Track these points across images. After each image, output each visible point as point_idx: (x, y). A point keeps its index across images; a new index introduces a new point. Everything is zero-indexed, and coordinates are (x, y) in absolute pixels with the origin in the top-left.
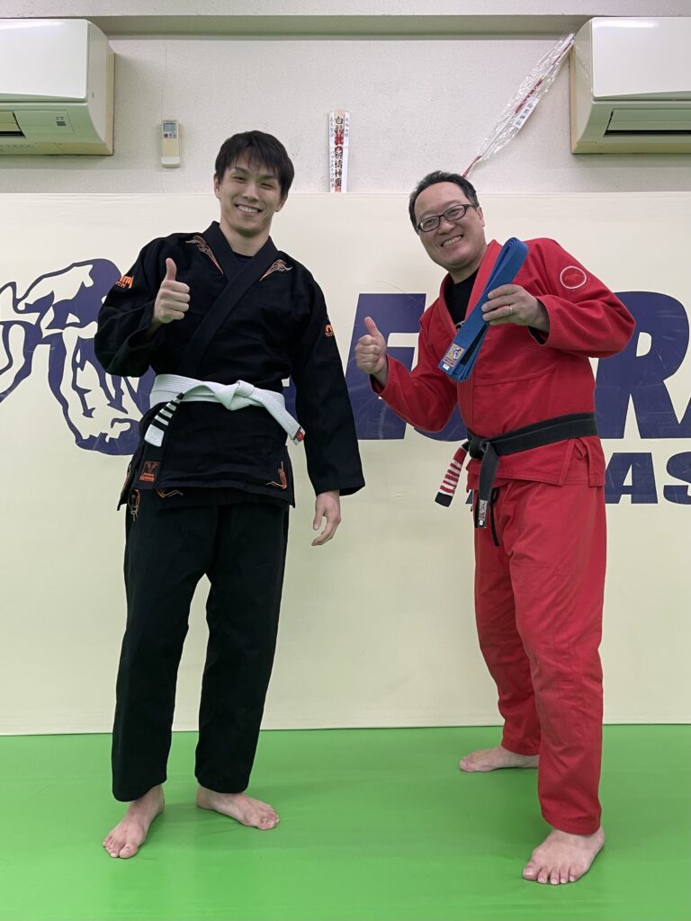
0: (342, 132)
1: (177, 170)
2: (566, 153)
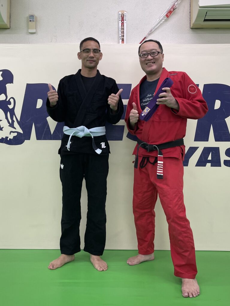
1: (35, 34)
2: (188, 28)
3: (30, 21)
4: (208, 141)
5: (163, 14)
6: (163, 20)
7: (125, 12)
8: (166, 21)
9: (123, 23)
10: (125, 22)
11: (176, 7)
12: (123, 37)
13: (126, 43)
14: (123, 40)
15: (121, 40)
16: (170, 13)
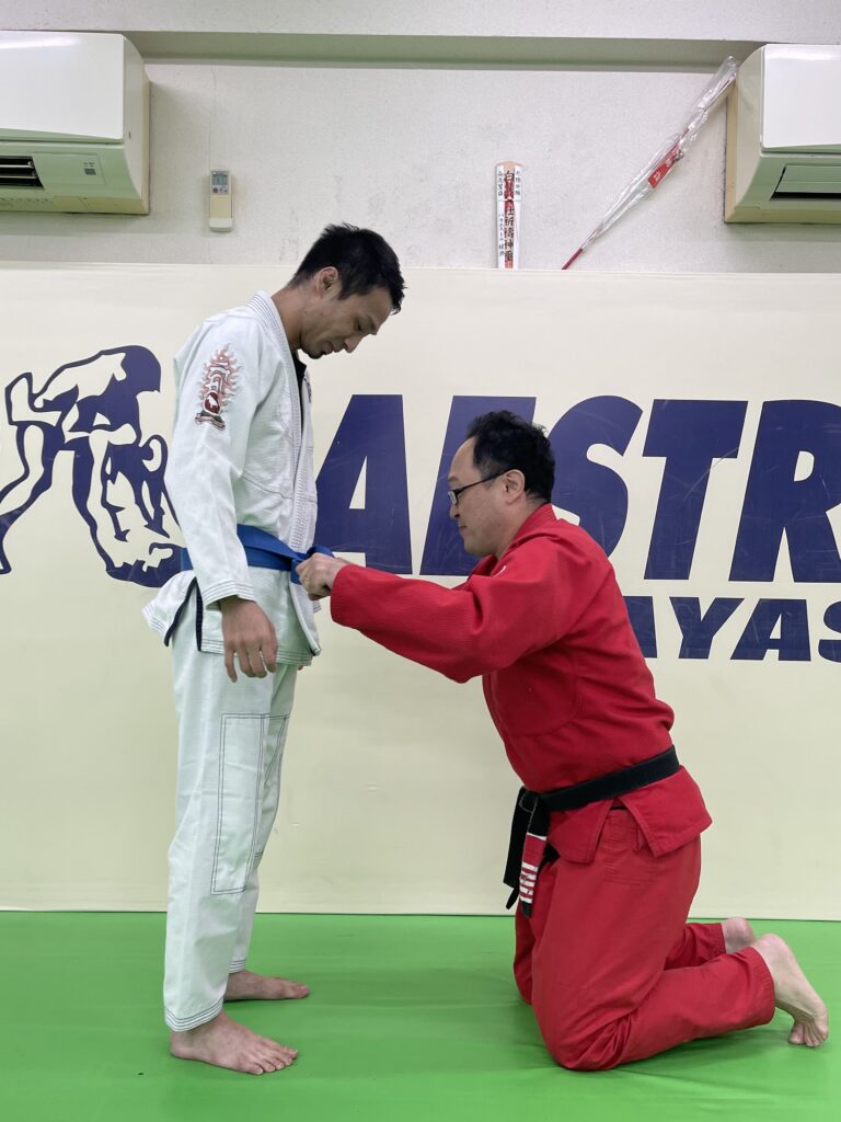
1: (228, 235)
2: (718, 221)
3: (215, 190)
4: (770, 579)
5: (639, 176)
6: (639, 196)
7: (517, 168)
8: (647, 196)
9: (511, 201)
10: (516, 198)
11: (680, 152)
12: (508, 248)
13: (520, 267)
14: (509, 257)
15: (502, 259)
16: (661, 173)
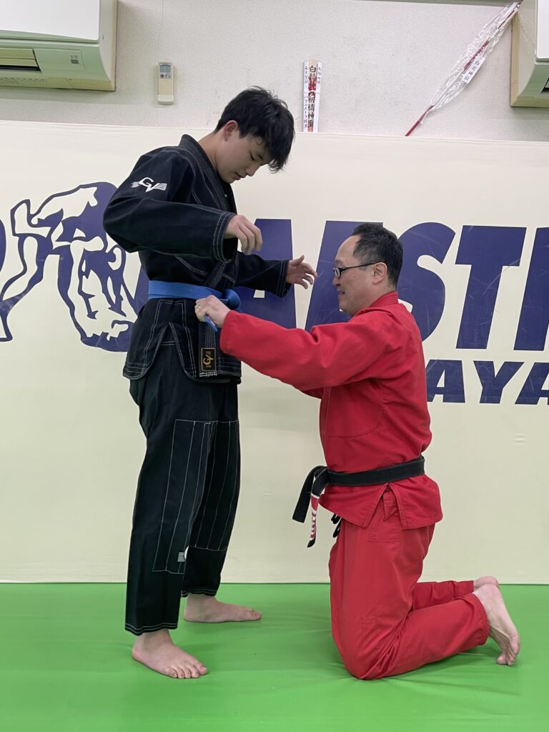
0: (315, 79)
1: (171, 107)
3: (162, 76)
4: (543, 349)
